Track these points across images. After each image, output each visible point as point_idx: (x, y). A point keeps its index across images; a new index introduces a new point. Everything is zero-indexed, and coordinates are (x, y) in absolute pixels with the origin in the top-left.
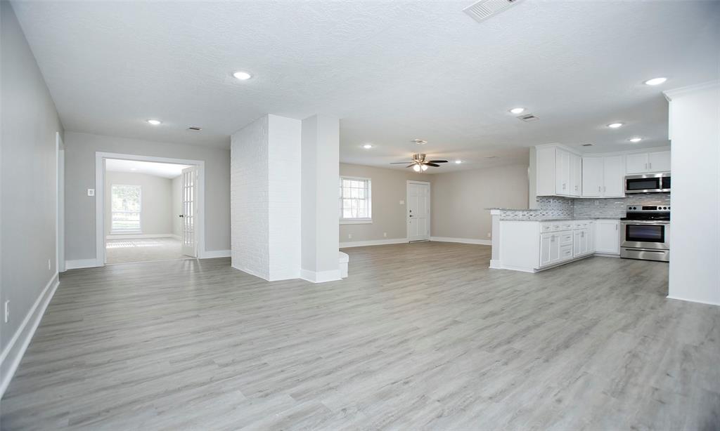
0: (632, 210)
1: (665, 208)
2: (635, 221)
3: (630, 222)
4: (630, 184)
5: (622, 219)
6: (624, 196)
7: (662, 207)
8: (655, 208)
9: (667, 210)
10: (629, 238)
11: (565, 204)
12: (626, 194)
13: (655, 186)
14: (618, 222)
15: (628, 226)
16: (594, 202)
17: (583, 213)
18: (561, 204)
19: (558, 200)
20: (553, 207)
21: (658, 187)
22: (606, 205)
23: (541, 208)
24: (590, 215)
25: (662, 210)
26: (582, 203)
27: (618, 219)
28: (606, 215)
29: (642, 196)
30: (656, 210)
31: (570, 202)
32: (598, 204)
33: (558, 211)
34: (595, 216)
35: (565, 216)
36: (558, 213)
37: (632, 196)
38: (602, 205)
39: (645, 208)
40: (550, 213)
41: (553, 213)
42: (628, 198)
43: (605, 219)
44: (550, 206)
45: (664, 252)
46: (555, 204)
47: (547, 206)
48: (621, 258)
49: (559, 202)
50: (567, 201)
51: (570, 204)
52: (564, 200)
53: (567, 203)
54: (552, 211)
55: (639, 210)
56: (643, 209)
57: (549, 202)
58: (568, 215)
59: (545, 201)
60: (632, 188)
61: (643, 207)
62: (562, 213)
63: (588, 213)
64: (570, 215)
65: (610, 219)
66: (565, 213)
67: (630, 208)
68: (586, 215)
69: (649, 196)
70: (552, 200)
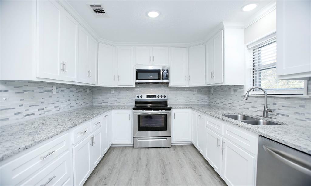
0: (140, 99)
3: (141, 112)
4: (139, 74)
6: (134, 85)
7: (160, 95)
8: (154, 96)
9: (166, 98)
10: (140, 129)
11: (79, 94)
12: (136, 83)
13: (157, 78)
14: (130, 112)
15: (139, 116)
16: (110, 90)
17: (101, 101)
18: (73, 93)
19: (69, 89)
20: (58, 97)
21: (159, 79)
22: (120, 93)
23: (21, 102)
24: (107, 103)
25: (160, 99)
26: (100, 91)
27: (130, 109)
28: (120, 103)
29: (146, 86)
30: (156, 98)
31: (88, 90)
32: (113, 93)
33: (69, 103)
34: (111, 103)
35: (81, 106)
36: (69, 105)
37: (139, 85)
38: (116, 93)
39: (148, 96)
40: (51, 107)
41: (58, 107)
42: (136, 87)
43: (119, 109)
44: (50, 97)
45: (166, 139)
46: (63, 93)
47: (42, 99)
48: (135, 148)
49: (70, 91)
50: (84, 89)
51: (88, 92)
52: (79, 88)
53: (84, 92)
54: (56, 104)
55: (145, 98)
56: (147, 98)
57: (46, 91)
58: (86, 104)
59: (33, 91)
60: (139, 78)
61: (147, 95)
62: (76, 104)
63: (105, 101)
64: (89, 103)
65: (124, 109)
66: (82, 102)
67: (138, 97)
68: (104, 103)
69: (150, 86)
70: (54, 89)
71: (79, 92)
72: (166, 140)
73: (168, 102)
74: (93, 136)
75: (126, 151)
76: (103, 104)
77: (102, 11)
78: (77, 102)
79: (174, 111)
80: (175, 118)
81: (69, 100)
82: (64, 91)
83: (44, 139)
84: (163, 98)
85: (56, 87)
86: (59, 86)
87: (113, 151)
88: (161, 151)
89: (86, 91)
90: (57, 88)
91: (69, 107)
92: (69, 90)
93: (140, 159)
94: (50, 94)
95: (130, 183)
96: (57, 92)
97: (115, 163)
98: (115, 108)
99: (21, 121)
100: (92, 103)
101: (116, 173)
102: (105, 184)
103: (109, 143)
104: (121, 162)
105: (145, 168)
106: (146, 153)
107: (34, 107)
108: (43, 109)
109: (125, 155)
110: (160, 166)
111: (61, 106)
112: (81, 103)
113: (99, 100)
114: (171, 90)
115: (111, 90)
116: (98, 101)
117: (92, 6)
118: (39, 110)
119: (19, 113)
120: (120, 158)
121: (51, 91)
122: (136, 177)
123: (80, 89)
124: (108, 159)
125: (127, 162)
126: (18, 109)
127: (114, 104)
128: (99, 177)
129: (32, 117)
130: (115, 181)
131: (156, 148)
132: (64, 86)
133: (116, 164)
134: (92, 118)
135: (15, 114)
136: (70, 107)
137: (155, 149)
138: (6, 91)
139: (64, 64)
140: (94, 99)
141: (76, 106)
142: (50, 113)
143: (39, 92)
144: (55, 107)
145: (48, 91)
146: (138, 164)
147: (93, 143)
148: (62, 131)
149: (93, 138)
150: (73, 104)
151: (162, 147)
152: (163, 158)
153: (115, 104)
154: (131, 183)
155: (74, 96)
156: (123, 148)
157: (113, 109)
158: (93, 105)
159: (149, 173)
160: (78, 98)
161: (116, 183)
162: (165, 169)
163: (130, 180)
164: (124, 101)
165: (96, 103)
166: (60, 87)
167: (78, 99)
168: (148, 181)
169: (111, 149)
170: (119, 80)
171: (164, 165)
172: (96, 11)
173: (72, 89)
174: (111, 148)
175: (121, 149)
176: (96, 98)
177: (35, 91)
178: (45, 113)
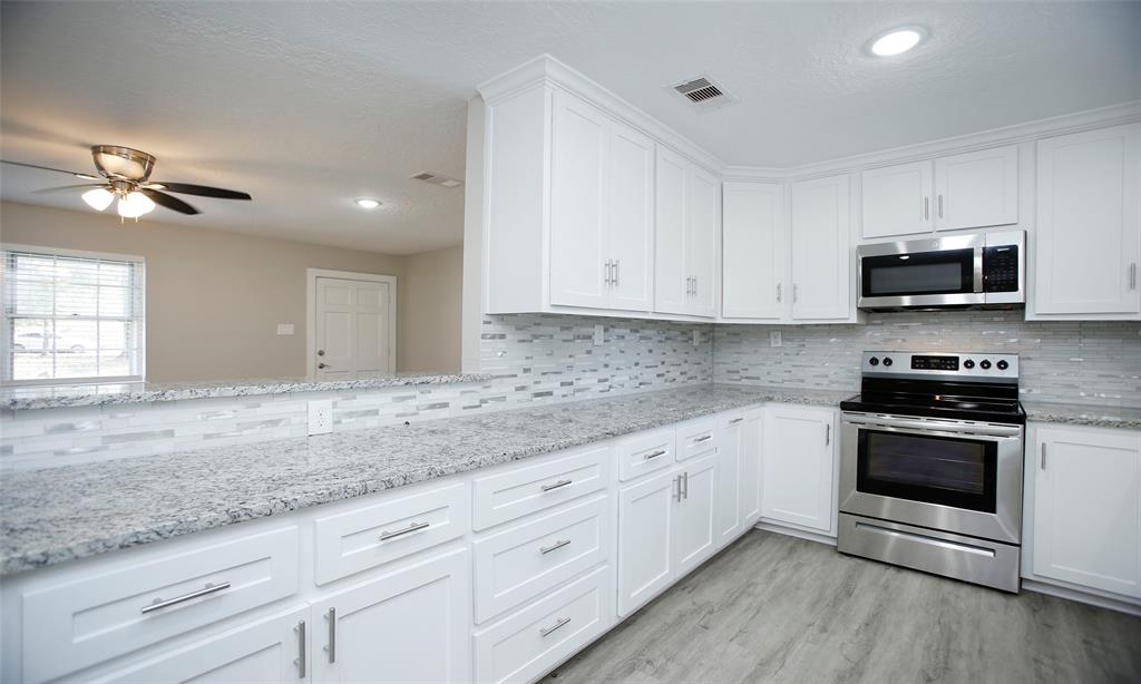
0: (880, 369)
1: (986, 365)
2: (888, 418)
3: (872, 420)
4: (875, 273)
5: (845, 406)
6: (853, 318)
7: (977, 360)
8: (951, 363)
9: (1010, 374)
10: (866, 483)
11: (668, 346)
12: (863, 311)
13: (957, 281)
14: (830, 416)
15: (865, 437)
16: (769, 335)
17: (738, 372)
18: (650, 345)
19: (637, 331)
20: (607, 355)
21: (967, 288)
22: (804, 345)
23: (527, 364)
24: (758, 378)
25: (977, 372)
26: (737, 339)
27: (830, 406)
28: (803, 381)
29: (910, 319)
30: (957, 369)
31: (696, 334)
32: (780, 344)
33: (636, 371)
34: (771, 382)
35: (674, 385)
36: (636, 378)
37: (877, 319)
38: (791, 346)
39: (918, 362)
40: (589, 380)
41: (606, 380)
42: (867, 325)
43: (788, 401)
44: (589, 352)
45: (993, 550)
46: (622, 344)
47: (570, 356)
48: (842, 553)
49: (642, 338)
50: (683, 333)
51: (696, 343)
52: (668, 329)
53: (684, 341)
54: (604, 373)
55: (902, 367)
56: (913, 367)
57: (578, 337)
58: (690, 378)
59: (551, 337)
60: (874, 290)
61: (913, 357)
62: (658, 376)
63: (751, 373)
64: (699, 378)
65: (806, 402)
66: (675, 373)
67: (874, 361)
68: (747, 378)
69: (931, 320)
70: (598, 332)
71: (669, 342)
72: (991, 554)
73: (1021, 391)
74: (683, 475)
75: (804, 555)
76: (744, 382)
77: (713, 92)
78: (662, 369)
79: (1038, 430)
80: (1043, 466)
81: (637, 364)
82: (623, 337)
83: (550, 448)
84: (994, 373)
85: (602, 328)
86: (609, 323)
87: (760, 544)
88: (958, 597)
89: (691, 339)
90: (606, 330)
91: (637, 383)
92: (638, 335)
93: (849, 594)
94: (588, 345)
95: (781, 654)
96: (605, 341)
97: (754, 580)
98: (776, 398)
99: (526, 406)
100: (711, 376)
101: (748, 609)
102: (706, 628)
103: (747, 514)
104: (773, 584)
105: (858, 631)
106: (882, 581)
107: (552, 376)
108: (571, 384)
109: (798, 567)
110: (928, 648)
111: (616, 379)
112: (671, 375)
113: (731, 368)
114: (1044, 337)
115: (772, 334)
116: (728, 372)
117: (681, 88)
118: (562, 384)
119: (523, 388)
120: (775, 571)
121: (590, 337)
122: (810, 645)
123: (672, 333)
124: (736, 560)
125: (798, 589)
126: (522, 380)
127: (783, 385)
128: (694, 603)
129: (549, 400)
130: (737, 629)
131: (936, 580)
132: (622, 323)
133: (757, 584)
134: (682, 419)
135: (517, 389)
136: (641, 384)
137: (929, 581)
138: (502, 336)
139: (612, 266)
140: (718, 363)
141: (659, 384)
142: (589, 396)
143: (565, 341)
144: (600, 381)
145: (585, 337)
146: (834, 606)
147: (681, 494)
148: (591, 440)
149: (682, 480)
150: (650, 375)
151: (968, 583)
152: (959, 623)
153: (786, 385)
154: (784, 656)
155: (650, 351)
156: (796, 544)
157: (771, 399)
158: (713, 384)
159: (868, 653)
160: (663, 358)
161: (736, 636)
162: (946, 663)
163: (788, 645)
164: (818, 376)
165: (722, 379)
166: (612, 327)
167: (663, 363)
168: (851, 675)
169: (755, 536)
170: (795, 299)
171: (948, 651)
172: (696, 97)
173: (647, 333)
174: (755, 534)
175: (790, 544)
176: (720, 361)
177: (555, 337)
178: (576, 394)
